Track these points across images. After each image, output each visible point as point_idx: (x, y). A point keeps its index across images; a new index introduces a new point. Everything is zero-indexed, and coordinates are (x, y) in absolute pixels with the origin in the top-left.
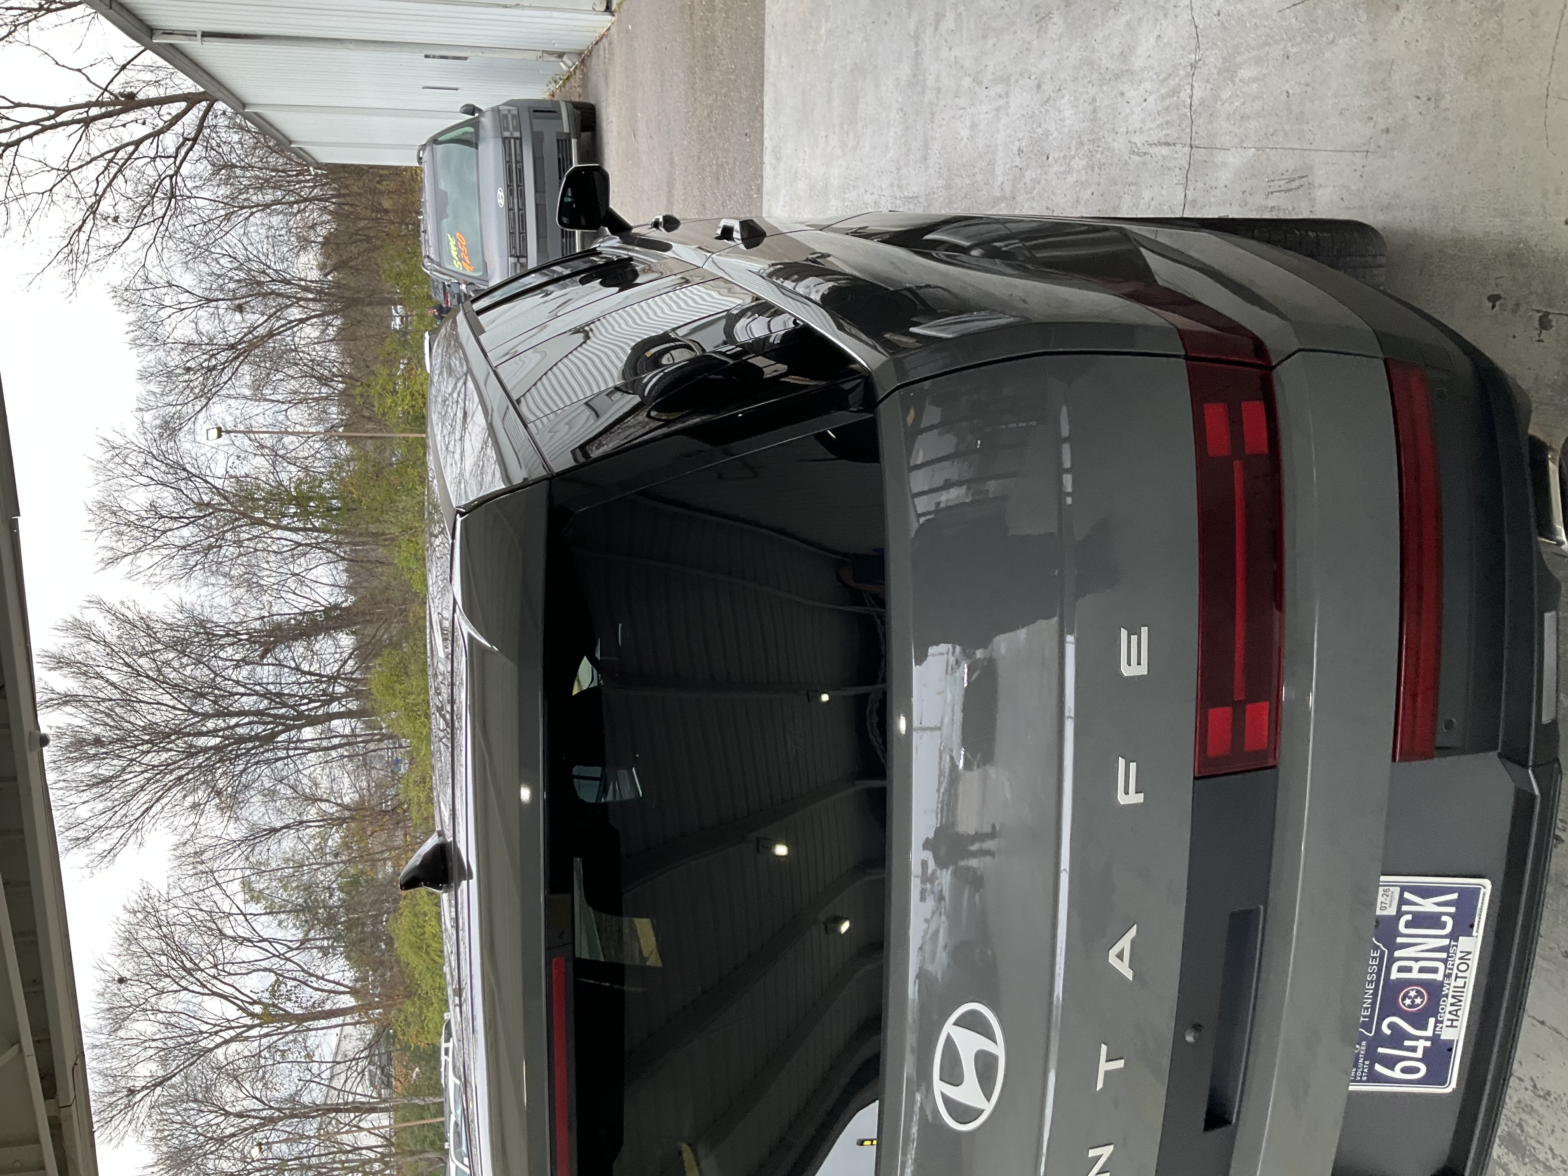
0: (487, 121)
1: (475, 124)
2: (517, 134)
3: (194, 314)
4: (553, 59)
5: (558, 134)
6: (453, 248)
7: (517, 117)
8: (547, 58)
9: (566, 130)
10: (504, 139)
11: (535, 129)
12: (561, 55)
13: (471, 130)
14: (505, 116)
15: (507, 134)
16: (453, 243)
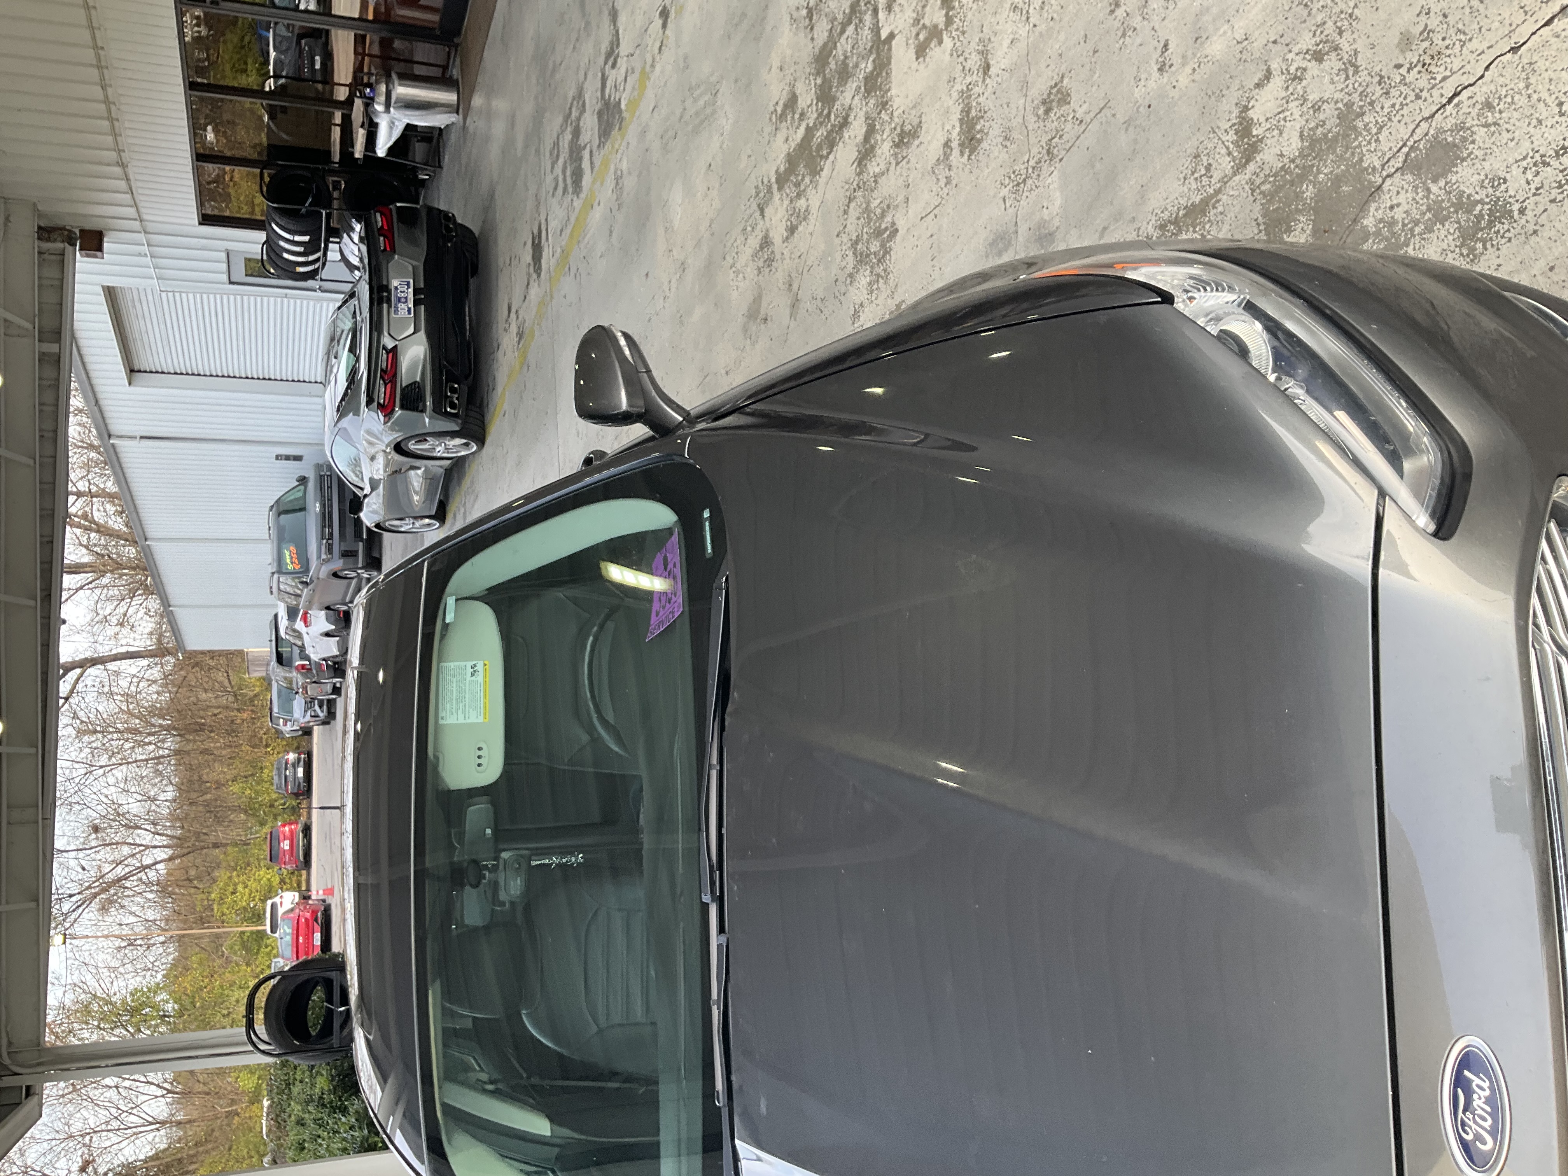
0: (311, 483)
2: (329, 473)
6: (288, 557)
13: (302, 487)
16: (287, 553)
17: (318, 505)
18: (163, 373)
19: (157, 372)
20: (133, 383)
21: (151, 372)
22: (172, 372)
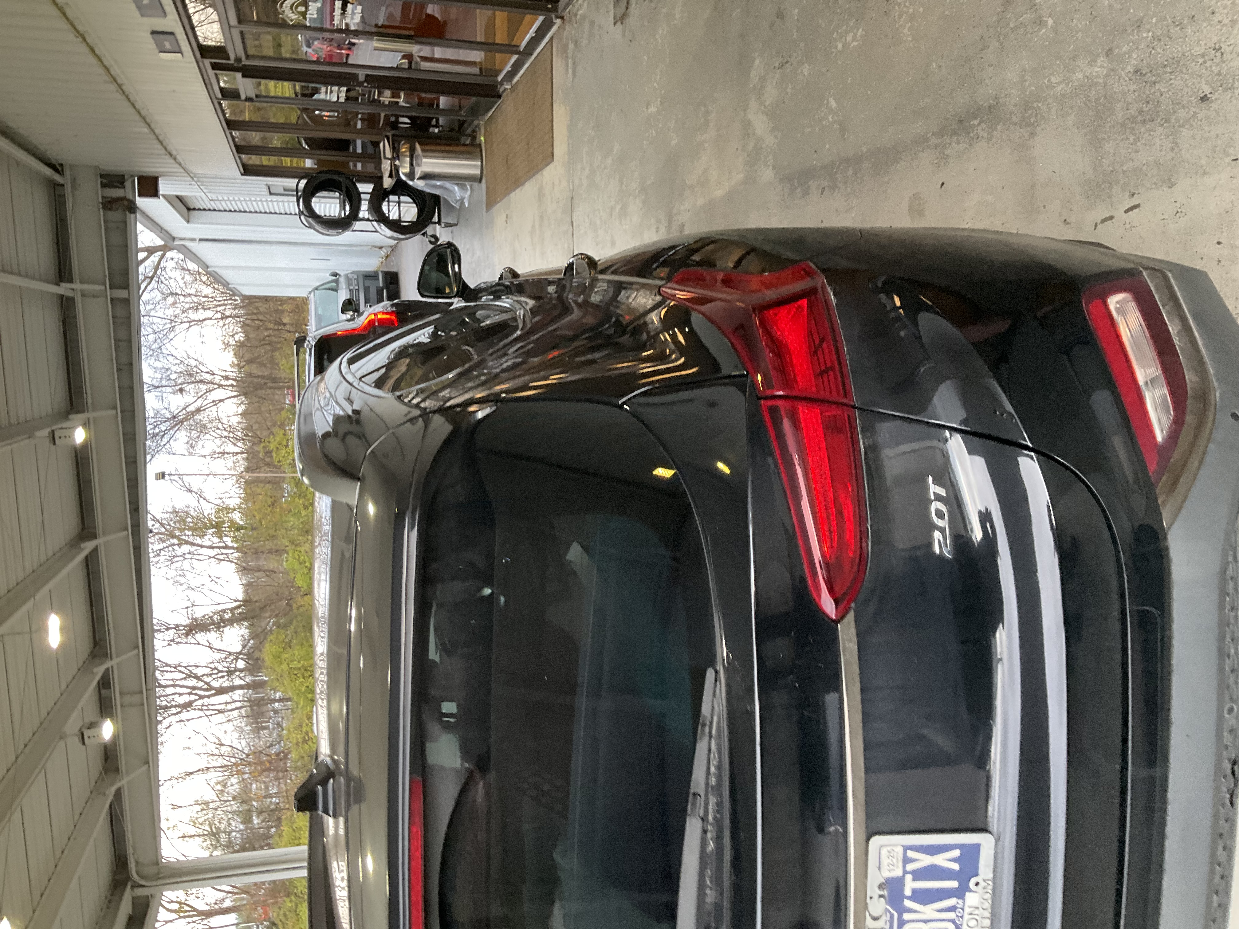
0: (342, 280)
1: (337, 282)
2: (357, 288)
4: (377, 249)
5: (377, 287)
7: (357, 279)
8: (374, 248)
9: (381, 285)
10: (350, 290)
11: (366, 285)
12: (381, 248)
13: (334, 284)
14: (351, 279)
15: (351, 287)
18: (215, 210)
19: (210, 210)
20: (190, 220)
21: (204, 210)
22: (222, 209)
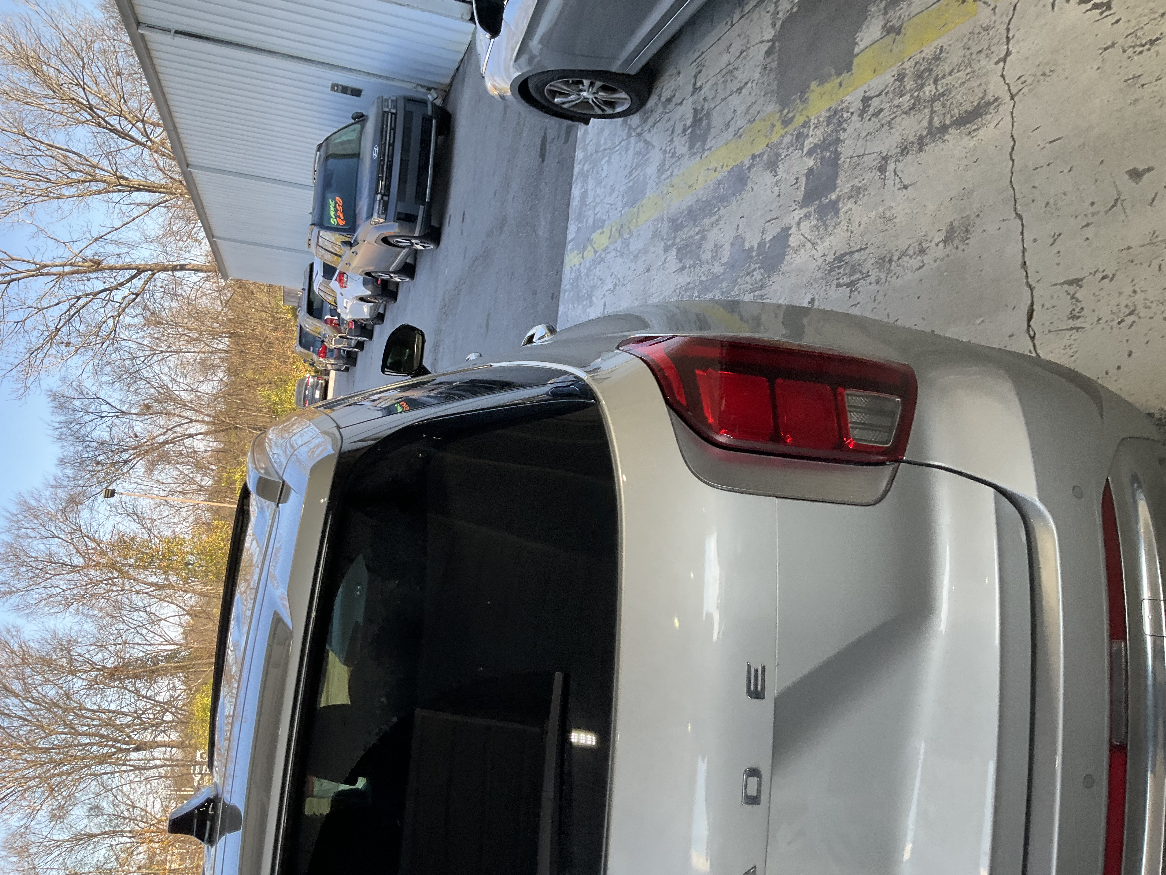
2: (394, 111)
3: (110, 422)
4: (423, 90)
5: (423, 115)
6: (332, 209)
7: (395, 101)
8: (420, 89)
10: (383, 113)
11: (408, 110)
12: (429, 89)
13: (358, 126)
14: (387, 100)
15: (386, 110)
16: (332, 204)
17: (376, 149)
